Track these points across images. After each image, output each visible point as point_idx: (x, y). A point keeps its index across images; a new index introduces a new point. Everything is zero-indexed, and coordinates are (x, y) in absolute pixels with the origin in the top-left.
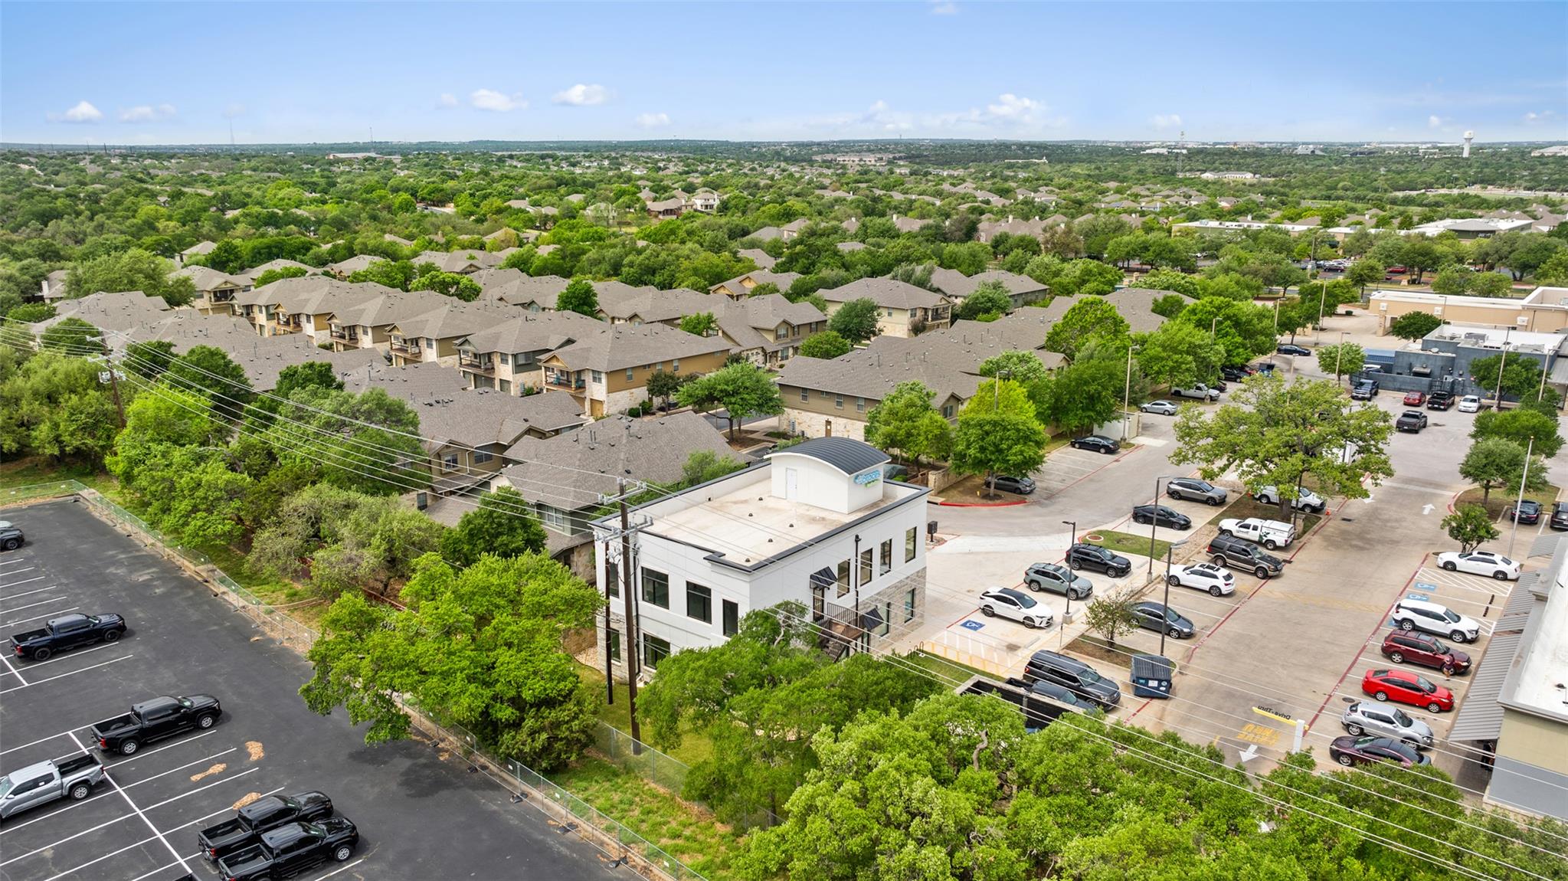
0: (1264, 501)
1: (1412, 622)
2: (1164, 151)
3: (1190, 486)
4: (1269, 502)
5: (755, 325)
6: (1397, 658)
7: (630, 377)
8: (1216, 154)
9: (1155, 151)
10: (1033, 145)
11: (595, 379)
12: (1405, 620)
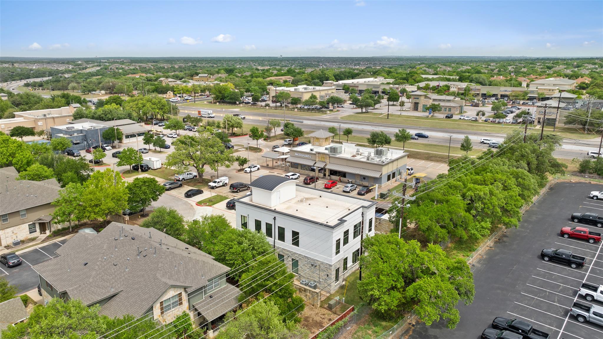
3: (172, 184)
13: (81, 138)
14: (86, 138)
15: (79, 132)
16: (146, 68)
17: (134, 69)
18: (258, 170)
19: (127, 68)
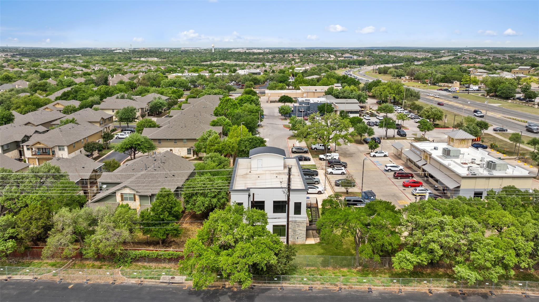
0: (315, 149)
1: (390, 169)
2: (121, 51)
3: (298, 149)
4: (317, 150)
5: (90, 121)
6: (399, 178)
7: (74, 147)
8: (141, 52)
9: (118, 51)
10: (71, 50)
11: (60, 150)
12: (389, 169)
13: (306, 108)
14: (309, 109)
15: (307, 104)
16: (500, 58)
17: (486, 60)
18: (384, 156)
19: (479, 58)
